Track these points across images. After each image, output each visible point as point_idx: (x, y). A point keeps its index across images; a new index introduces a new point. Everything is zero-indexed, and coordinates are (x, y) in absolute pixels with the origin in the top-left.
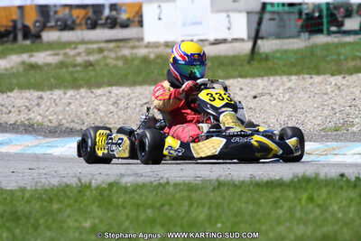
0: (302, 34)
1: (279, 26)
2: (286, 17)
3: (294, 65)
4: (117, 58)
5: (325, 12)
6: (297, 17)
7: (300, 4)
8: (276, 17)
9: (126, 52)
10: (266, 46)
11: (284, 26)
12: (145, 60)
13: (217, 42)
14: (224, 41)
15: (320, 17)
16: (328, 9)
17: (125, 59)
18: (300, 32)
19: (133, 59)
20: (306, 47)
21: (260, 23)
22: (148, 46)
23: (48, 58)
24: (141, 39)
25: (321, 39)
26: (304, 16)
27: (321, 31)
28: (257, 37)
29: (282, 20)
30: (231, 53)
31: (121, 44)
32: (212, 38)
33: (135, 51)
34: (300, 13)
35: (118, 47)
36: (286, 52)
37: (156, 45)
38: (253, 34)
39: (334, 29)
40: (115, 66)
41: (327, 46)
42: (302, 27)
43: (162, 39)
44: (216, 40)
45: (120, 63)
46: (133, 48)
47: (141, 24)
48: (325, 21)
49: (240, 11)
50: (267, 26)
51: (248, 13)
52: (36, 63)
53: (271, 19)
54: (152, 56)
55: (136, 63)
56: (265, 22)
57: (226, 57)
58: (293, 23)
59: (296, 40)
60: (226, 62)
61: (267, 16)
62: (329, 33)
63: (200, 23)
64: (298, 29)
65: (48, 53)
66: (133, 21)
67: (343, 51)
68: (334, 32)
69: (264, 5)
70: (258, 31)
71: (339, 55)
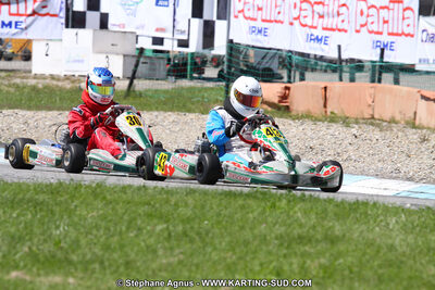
0: (169, 78)
1: (150, 69)
2: (156, 61)
3: (165, 104)
4: (10, 86)
5: (189, 61)
6: (166, 62)
7: (168, 52)
8: (148, 61)
9: (18, 81)
10: (140, 85)
11: (154, 70)
12: (34, 88)
15: (186, 64)
16: (192, 58)
17: (17, 87)
18: (168, 75)
19: (24, 87)
20: (172, 89)
21: (136, 66)
22: (36, 77)
24: (30, 72)
25: (185, 83)
26: (172, 63)
27: (184, 77)
28: (132, 79)
29: (153, 64)
31: (12, 74)
33: (25, 81)
34: (169, 60)
35: (9, 76)
36: (156, 91)
37: (43, 77)
38: (130, 75)
39: (195, 75)
40: (8, 92)
41: (190, 89)
42: (169, 71)
43: (47, 72)
45: (12, 90)
46: (23, 78)
47: (27, 57)
48: (189, 67)
49: (117, 54)
50: (142, 68)
51: (124, 56)
53: (143, 63)
54: (40, 86)
55: (26, 90)
56: (140, 65)
58: (162, 67)
59: (163, 82)
61: (142, 60)
62: (192, 78)
63: (82, 61)
64: (165, 73)
66: (17, 56)
67: (206, 95)
68: (196, 78)
69: (142, 50)
70: (134, 72)
71: (203, 97)
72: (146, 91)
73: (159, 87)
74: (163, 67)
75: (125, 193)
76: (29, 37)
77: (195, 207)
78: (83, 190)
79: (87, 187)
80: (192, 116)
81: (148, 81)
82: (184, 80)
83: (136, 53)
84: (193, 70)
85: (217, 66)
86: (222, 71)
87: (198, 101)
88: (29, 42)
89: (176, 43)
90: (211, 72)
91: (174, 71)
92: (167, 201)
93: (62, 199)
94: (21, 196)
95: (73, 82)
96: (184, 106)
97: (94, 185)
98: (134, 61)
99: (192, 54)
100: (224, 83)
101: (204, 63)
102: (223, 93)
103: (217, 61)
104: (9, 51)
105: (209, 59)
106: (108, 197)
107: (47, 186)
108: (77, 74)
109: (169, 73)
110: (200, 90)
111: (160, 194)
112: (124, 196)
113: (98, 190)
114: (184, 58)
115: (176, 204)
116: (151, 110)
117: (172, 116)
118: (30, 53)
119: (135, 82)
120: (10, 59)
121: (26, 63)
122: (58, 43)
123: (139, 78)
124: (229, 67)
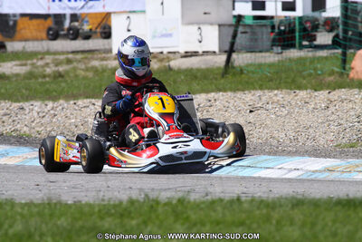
0: (275, 48)
1: (251, 40)
2: (258, 30)
3: (271, 80)
4: (87, 70)
5: (297, 27)
6: (270, 30)
7: (272, 17)
8: (248, 30)
9: (96, 63)
10: (240, 59)
11: (256, 40)
13: (188, 55)
14: (195, 54)
15: (293, 31)
16: (300, 23)
17: (95, 70)
18: (272, 46)
19: (104, 71)
20: (279, 61)
21: (234, 36)
23: (15, 68)
24: (110, 51)
25: (294, 53)
26: (277, 30)
27: (293, 46)
28: (230, 52)
29: (254, 33)
30: (203, 67)
31: (90, 56)
32: (182, 51)
33: (105, 62)
34: (273, 27)
35: (86, 58)
36: (260, 66)
38: (227, 47)
39: (305, 43)
40: (85, 78)
41: (300, 59)
42: (274, 40)
44: (186, 52)
45: (90, 74)
46: (102, 59)
47: (107, 34)
48: (297, 34)
49: (212, 24)
50: (241, 39)
51: (220, 26)
52: (4, 74)
53: (242, 33)
56: (239, 35)
57: (198, 70)
60: (199, 74)
61: (241, 29)
62: (301, 47)
63: (170, 35)
64: (269, 43)
65: (14, 63)
66: (95, 32)
67: (319, 66)
68: (306, 47)
69: (239, 18)
70: (232, 44)
71: (315, 69)
72: (248, 65)
73: (263, 61)
74: (266, 36)
75: (215, 211)
76: (107, 9)
77: (303, 225)
78: (160, 210)
79: (166, 204)
80: (302, 94)
81: (249, 55)
82: (292, 50)
83: (233, 21)
84: (303, 38)
85: (331, 30)
86: (337, 36)
87: (310, 75)
88: (108, 15)
89: (280, 6)
90: (324, 38)
91: (279, 40)
92: (268, 219)
93: (134, 222)
94: (80, 223)
95: (161, 60)
96: (293, 81)
97: (174, 202)
98: (231, 31)
99: (300, 18)
100: (340, 51)
101: (316, 27)
102: (339, 63)
103: (330, 24)
104: (86, 28)
105: (321, 23)
106: (193, 217)
107: (115, 206)
108: (165, 51)
109: (275, 43)
110: (313, 60)
111: (258, 208)
112: (213, 214)
113: (180, 208)
114: (290, 23)
115: (278, 222)
116: (255, 89)
117: (279, 95)
118: (110, 28)
119: (234, 56)
120: (87, 37)
121: (106, 41)
122: (141, 16)
123: (239, 51)
124: (345, 32)
